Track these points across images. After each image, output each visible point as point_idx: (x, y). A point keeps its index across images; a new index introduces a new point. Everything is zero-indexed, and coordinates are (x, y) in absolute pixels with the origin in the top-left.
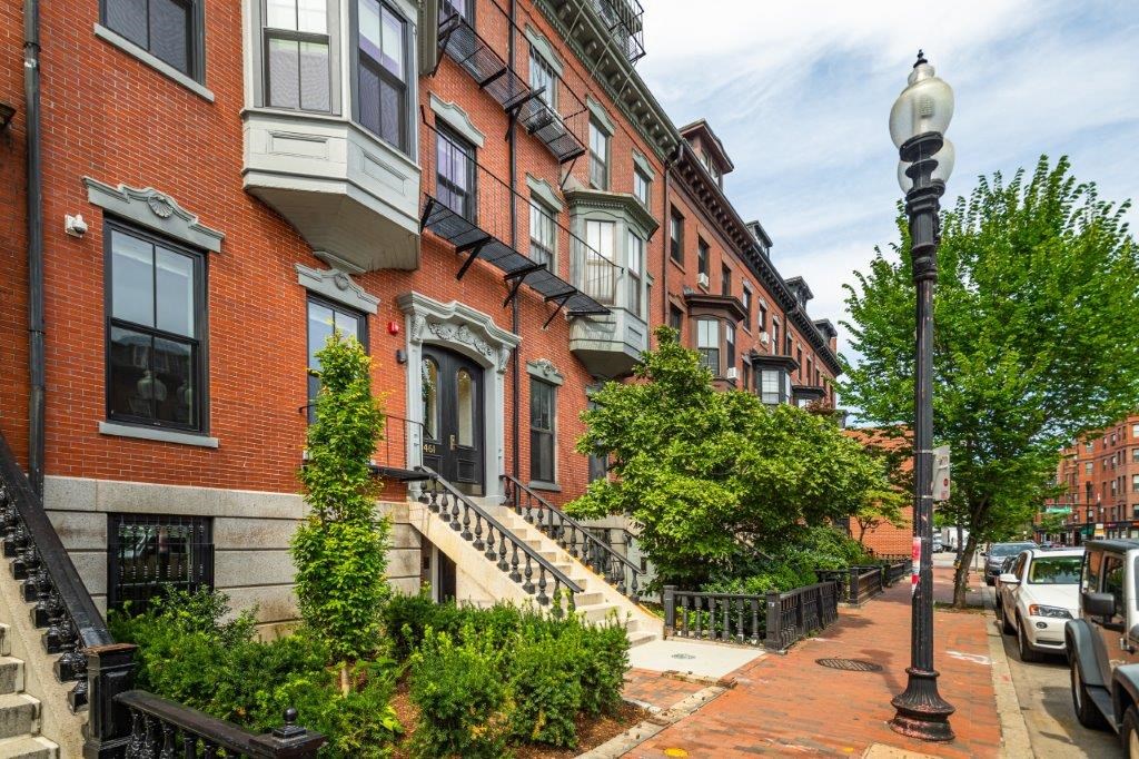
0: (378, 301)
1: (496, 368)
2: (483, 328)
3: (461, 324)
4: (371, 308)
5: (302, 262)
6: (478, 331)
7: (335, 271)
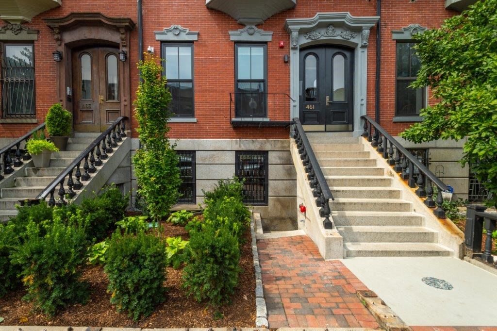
0: (271, 33)
1: (359, 46)
2: (344, 22)
3: (327, 25)
4: (269, 38)
5: (232, 29)
6: (341, 25)
7: (248, 27)
